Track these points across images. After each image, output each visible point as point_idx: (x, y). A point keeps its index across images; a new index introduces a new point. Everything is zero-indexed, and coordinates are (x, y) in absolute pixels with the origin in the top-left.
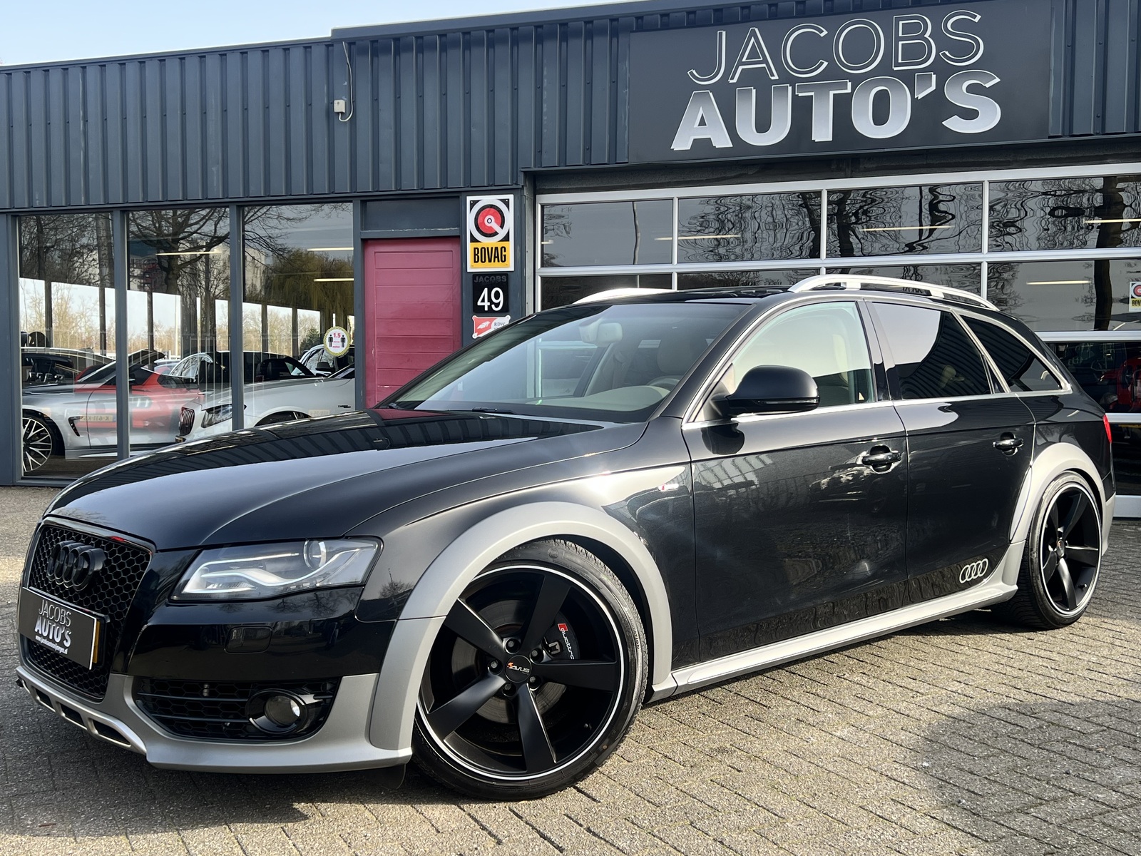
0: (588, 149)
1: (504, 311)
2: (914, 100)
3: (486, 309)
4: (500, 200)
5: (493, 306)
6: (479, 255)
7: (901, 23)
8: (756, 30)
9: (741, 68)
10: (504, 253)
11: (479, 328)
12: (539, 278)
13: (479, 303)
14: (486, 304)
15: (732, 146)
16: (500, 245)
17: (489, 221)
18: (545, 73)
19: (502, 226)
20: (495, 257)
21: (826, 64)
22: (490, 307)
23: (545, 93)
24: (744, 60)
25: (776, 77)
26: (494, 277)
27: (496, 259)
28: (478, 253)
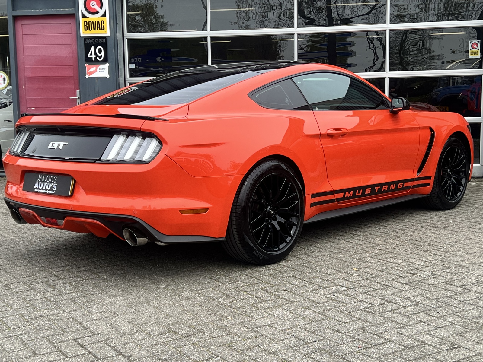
1: (105, 61)
3: (93, 59)
5: (98, 58)
6: (88, 26)
10: (103, 25)
11: (89, 71)
12: (126, 40)
13: (89, 56)
14: (93, 56)
16: (100, 20)
17: (93, 4)
19: (101, 8)
20: (98, 27)
22: (96, 58)
26: (97, 40)
27: (99, 28)
28: (87, 24)
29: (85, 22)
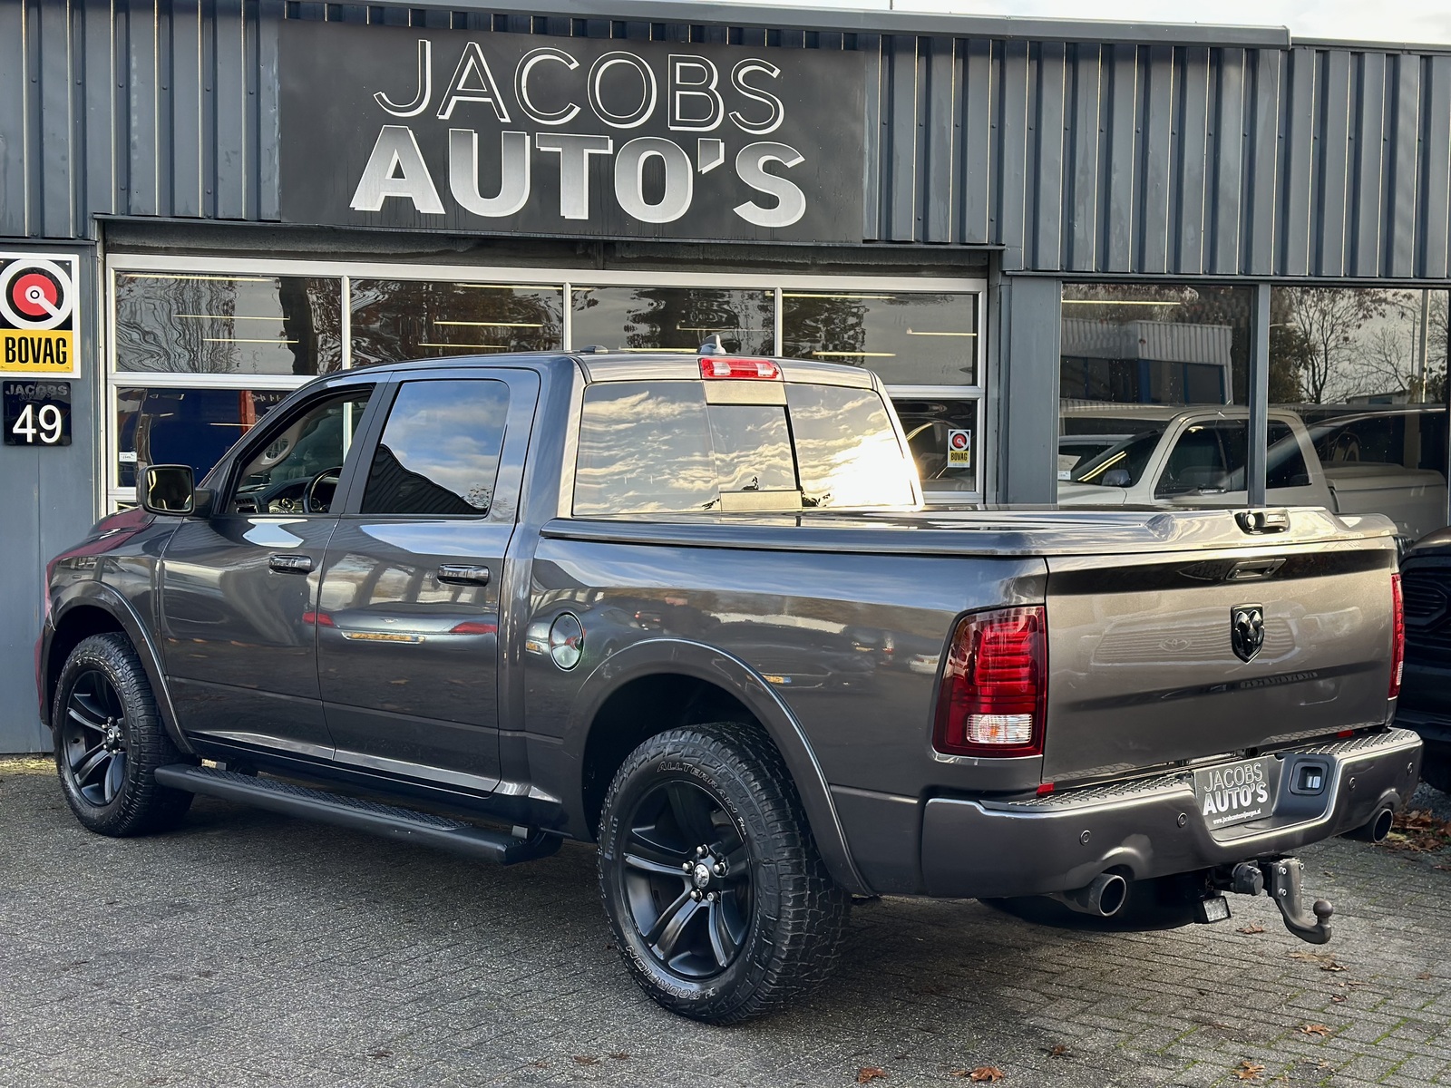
0: (213, 194)
1: (64, 444)
2: (696, 174)
3: (30, 439)
4: (56, 262)
5: (43, 436)
6: (16, 349)
7: (678, 65)
8: (477, 46)
9: (454, 99)
10: (62, 349)
12: (115, 388)
13: (16, 430)
15: (444, 213)
16: (55, 335)
17: (35, 295)
18: (134, 65)
19: (58, 305)
20: (46, 355)
21: (577, 109)
22: (36, 437)
23: (134, 97)
24: (460, 88)
25: (507, 120)
26: (44, 388)
27: (48, 358)
28: (14, 346)
29: (7, 339)
